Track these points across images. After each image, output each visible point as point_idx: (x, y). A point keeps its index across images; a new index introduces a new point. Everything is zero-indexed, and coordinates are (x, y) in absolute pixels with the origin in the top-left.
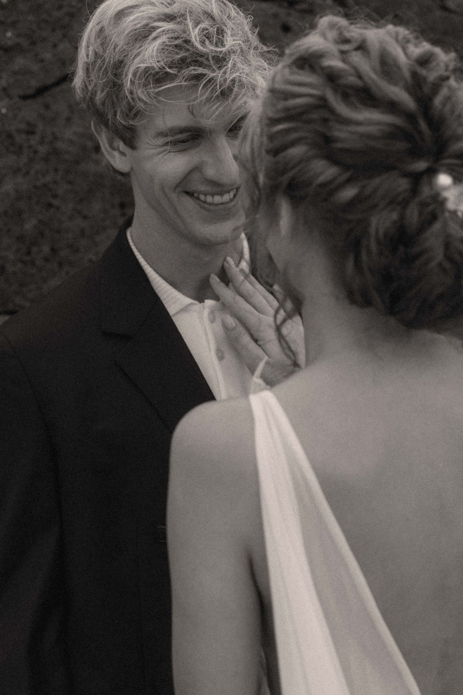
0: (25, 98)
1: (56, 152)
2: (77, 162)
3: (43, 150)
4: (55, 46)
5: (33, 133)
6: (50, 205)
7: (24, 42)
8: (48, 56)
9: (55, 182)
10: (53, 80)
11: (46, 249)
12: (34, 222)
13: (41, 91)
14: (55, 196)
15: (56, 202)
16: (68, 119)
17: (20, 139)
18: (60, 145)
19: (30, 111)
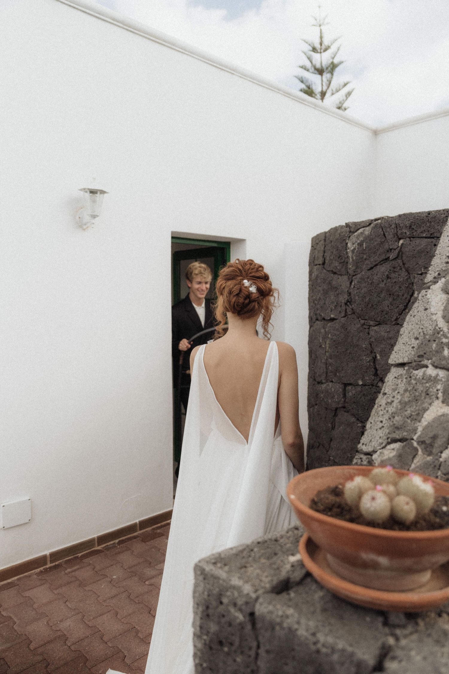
0: (368, 270)
1: (373, 282)
2: (378, 284)
3: (370, 282)
5: (369, 278)
6: (371, 295)
7: (368, 257)
9: (373, 289)
10: (373, 265)
12: (368, 299)
13: (372, 268)
14: (373, 293)
16: (377, 274)
18: (374, 280)
19: (369, 273)
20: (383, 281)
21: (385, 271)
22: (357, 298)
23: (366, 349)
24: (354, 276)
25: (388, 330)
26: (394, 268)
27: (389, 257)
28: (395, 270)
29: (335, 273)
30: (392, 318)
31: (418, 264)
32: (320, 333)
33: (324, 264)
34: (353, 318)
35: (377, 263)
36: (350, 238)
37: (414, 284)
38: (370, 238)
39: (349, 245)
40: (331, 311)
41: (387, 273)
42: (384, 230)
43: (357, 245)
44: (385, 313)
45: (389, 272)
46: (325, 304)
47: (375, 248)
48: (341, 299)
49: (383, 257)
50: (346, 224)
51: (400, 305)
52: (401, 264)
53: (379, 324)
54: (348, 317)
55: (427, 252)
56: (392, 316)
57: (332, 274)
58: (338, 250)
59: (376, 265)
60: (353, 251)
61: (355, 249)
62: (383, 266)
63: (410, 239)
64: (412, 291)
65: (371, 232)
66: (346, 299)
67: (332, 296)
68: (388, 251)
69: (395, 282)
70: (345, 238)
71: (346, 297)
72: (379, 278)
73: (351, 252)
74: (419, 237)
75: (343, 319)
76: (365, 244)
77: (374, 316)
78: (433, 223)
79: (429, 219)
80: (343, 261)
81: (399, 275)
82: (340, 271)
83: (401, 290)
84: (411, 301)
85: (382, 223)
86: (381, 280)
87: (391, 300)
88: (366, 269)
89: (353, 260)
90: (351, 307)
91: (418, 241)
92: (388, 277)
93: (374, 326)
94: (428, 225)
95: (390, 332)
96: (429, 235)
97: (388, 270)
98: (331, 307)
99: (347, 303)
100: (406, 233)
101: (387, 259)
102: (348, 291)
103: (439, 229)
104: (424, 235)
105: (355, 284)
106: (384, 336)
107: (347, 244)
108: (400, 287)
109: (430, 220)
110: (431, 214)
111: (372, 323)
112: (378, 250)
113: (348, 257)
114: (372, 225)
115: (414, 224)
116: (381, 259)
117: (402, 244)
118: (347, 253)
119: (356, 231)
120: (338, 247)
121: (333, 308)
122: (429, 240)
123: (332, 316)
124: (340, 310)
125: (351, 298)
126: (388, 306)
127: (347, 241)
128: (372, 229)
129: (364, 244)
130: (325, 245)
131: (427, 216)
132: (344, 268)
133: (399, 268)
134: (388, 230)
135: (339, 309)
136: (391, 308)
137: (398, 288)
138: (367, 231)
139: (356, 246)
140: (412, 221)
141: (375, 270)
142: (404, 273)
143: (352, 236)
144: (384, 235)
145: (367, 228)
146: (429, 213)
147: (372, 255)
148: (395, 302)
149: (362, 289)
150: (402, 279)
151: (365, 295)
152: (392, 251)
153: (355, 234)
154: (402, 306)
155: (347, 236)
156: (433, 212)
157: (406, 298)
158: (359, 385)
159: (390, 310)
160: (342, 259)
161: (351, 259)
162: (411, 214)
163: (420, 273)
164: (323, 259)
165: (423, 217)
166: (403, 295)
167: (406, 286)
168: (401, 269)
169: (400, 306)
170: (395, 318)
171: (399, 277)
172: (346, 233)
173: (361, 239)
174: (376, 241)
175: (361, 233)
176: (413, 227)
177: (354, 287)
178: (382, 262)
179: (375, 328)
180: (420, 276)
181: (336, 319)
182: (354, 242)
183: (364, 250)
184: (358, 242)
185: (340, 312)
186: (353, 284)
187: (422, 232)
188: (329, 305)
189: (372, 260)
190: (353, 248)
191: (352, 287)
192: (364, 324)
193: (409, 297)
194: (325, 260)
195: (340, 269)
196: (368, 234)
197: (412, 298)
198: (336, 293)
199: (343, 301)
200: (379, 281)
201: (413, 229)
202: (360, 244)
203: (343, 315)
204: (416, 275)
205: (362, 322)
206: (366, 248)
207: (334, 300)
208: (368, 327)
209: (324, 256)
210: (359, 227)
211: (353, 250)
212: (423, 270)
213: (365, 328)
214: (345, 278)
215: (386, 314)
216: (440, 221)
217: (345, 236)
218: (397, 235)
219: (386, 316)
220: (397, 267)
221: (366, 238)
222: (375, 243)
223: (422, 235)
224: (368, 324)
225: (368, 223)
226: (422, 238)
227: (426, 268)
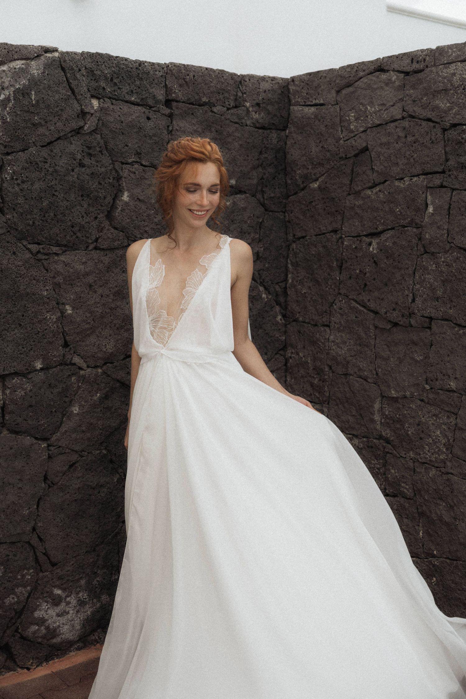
0: (43, 146)
1: (56, 171)
2: (65, 176)
3: (51, 170)
4: (55, 124)
5: (46, 162)
6: (54, 195)
8: (52, 128)
9: (56, 185)
10: (54, 139)
11: (52, 214)
12: (47, 202)
13: (49, 144)
14: (56, 191)
15: (56, 194)
16: (60, 156)
17: (41, 165)
18: (57, 168)
19: (45, 152)
20: (73, 170)
21: (74, 151)
22: (21, 200)
23: (48, 298)
24: (4, 155)
25: (84, 260)
26: (89, 148)
27: (82, 128)
28: (91, 151)
30: (88, 237)
31: (127, 146)
35: (60, 134)
37: (122, 179)
38: (43, 83)
41: (79, 157)
42: (69, 75)
43: (12, 93)
44: (76, 228)
45: (81, 154)
47: (57, 106)
49: (73, 125)
52: (102, 142)
53: (66, 249)
55: (140, 128)
56: (88, 235)
59: (59, 139)
60: (3, 104)
61: (7, 99)
62: (71, 143)
63: (111, 101)
64: (117, 192)
65: (43, 71)
68: (79, 117)
69: (92, 173)
72: (65, 163)
74: (124, 101)
76: (35, 94)
77: (57, 236)
78: (144, 82)
79: (139, 74)
81: (97, 162)
83: (101, 189)
85: (65, 61)
86: (70, 167)
87: (84, 205)
88: (39, 143)
91: (124, 107)
92: (81, 164)
93: (58, 255)
94: (138, 83)
95: (86, 263)
96: (138, 100)
97: (81, 152)
100: (104, 88)
101: (78, 131)
103: (154, 93)
104: (132, 99)
105: (14, 172)
106: (81, 270)
108: (100, 183)
109: (140, 76)
110: (143, 65)
111: (55, 249)
112: (62, 110)
114: (42, 59)
115: (115, 75)
116: (67, 129)
117: (100, 107)
119: (7, 63)
122: (139, 108)
126: (83, 217)
128: (44, 68)
129: (32, 92)
131: (137, 68)
133: (98, 149)
136: (87, 220)
137: (97, 184)
138: (35, 68)
139: (10, 94)
140: (113, 69)
141: (57, 148)
142: (106, 160)
144: (69, 83)
145: (33, 63)
146: (141, 64)
147: (50, 118)
148: (91, 209)
149: (32, 184)
150: (103, 170)
151: (43, 195)
152: (88, 116)
153: (6, 67)
156: (146, 64)
157: (108, 203)
158: (36, 370)
159: (86, 222)
163: (129, 161)
165: (131, 68)
166: (104, 198)
167: (108, 182)
168: (101, 151)
169: (99, 216)
170: (94, 238)
171: (97, 166)
173: (23, 81)
174: (57, 92)
175: (21, 69)
176: (115, 81)
177: (13, 178)
178: (69, 135)
179: (62, 258)
183: (33, 105)
184: (16, 86)
186: (10, 171)
187: (128, 93)
191: (7, 177)
192: (39, 252)
193: (112, 201)
196: (38, 74)
197: (119, 203)
200: (68, 169)
201: (115, 84)
202: (23, 93)
204: (123, 165)
205: (34, 248)
206: (36, 101)
208: (47, 257)
212: (134, 157)
213: (39, 260)
215: (79, 231)
216: (154, 80)
218: (89, 89)
219: (79, 234)
220: (95, 147)
221: (34, 83)
222: (57, 97)
223: (127, 98)
224: (46, 251)
225: (35, 53)
226: (127, 102)
227: (138, 154)
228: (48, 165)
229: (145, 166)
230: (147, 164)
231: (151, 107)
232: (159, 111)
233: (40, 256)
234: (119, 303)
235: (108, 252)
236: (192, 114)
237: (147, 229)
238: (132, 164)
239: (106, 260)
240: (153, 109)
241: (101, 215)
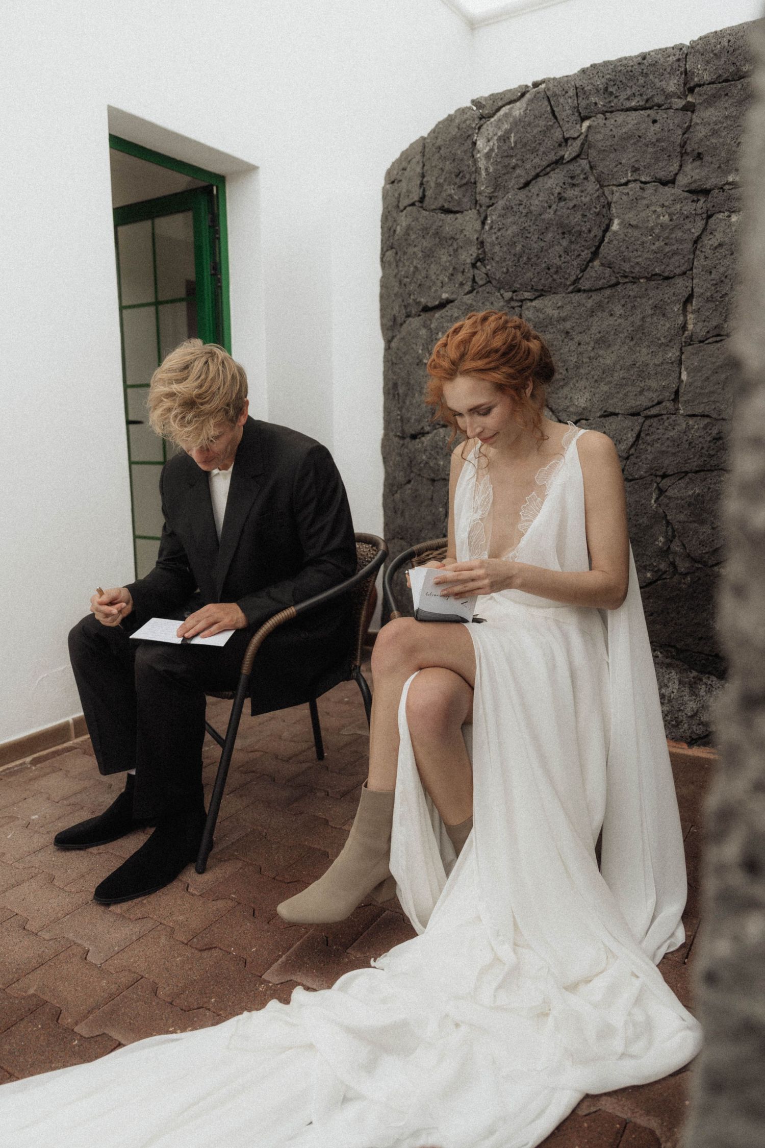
0: (520, 189)
1: (531, 212)
2: (540, 215)
3: (524, 212)
4: (532, 161)
5: (522, 204)
6: (527, 237)
7: (520, 163)
9: (529, 226)
10: (531, 177)
11: (526, 259)
12: (520, 246)
13: (527, 184)
14: (529, 233)
15: (529, 235)
16: (538, 195)
17: (516, 208)
18: (532, 208)
19: (522, 195)
20: (550, 207)
21: (554, 185)
22: (497, 249)
24: (489, 207)
25: (560, 304)
26: (572, 178)
27: (562, 157)
28: (575, 181)
29: (448, 211)
30: (567, 279)
31: (621, 163)
32: (417, 336)
33: (422, 200)
34: (488, 293)
35: (538, 170)
36: (482, 130)
37: (613, 205)
38: (524, 122)
39: (480, 144)
40: (442, 287)
41: (558, 190)
42: (552, 103)
43: (496, 142)
44: (553, 270)
45: (561, 187)
46: (427, 277)
47: (536, 141)
48: (463, 257)
49: (552, 157)
50: (473, 101)
51: (583, 251)
52: (587, 167)
53: (541, 293)
54: (478, 292)
55: (639, 137)
56: (566, 276)
57: (443, 215)
58: (454, 160)
59: (537, 176)
60: (488, 156)
61: (492, 150)
62: (550, 178)
63: (605, 115)
64: (607, 222)
65: (527, 109)
66: (475, 255)
67: (442, 256)
68: (560, 145)
69: (575, 206)
70: (470, 133)
71: (474, 251)
72: (542, 201)
73: (483, 159)
74: (622, 110)
75: (467, 296)
76: (514, 136)
77: (531, 280)
78: (651, 77)
79: (643, 69)
80: (464, 181)
81: (582, 192)
82: (459, 202)
83: (585, 222)
84: (606, 240)
85: (548, 89)
86: (546, 205)
87: (565, 243)
88: (517, 186)
89: (488, 174)
90: (484, 270)
91: (620, 117)
92: (561, 198)
93: (531, 300)
94: (641, 81)
95: (563, 307)
96: (642, 103)
97: (561, 184)
98: (441, 278)
99: (476, 263)
100: (596, 104)
101: (559, 162)
102: (477, 239)
103: (664, 87)
104: (633, 104)
105: (492, 222)
106: (553, 316)
107: (474, 144)
108: (584, 216)
109: (645, 71)
110: (648, 57)
111: (527, 295)
112: (540, 144)
113: (477, 171)
114: (528, 96)
115: (612, 83)
116: (545, 163)
117: (589, 127)
118: (475, 162)
119: (494, 114)
120: (455, 154)
121: (446, 279)
122: (642, 112)
123: (445, 296)
124: (461, 280)
125: (484, 252)
126: (560, 256)
127: (475, 138)
128: (528, 105)
129: (512, 135)
130: (423, 162)
131: (639, 64)
132: (468, 194)
133: (582, 176)
134: (562, 100)
135: (460, 278)
136: (566, 260)
137: (580, 217)
138: (518, 110)
139: (494, 144)
140: (608, 76)
141: (534, 188)
142: (591, 186)
143: (485, 126)
144: (553, 112)
145: (518, 104)
146: (644, 57)
147: (528, 156)
148: (573, 247)
149: (507, 230)
150: (588, 199)
151: (515, 239)
152: (570, 142)
153: (492, 120)
154: (587, 254)
155: (475, 129)
156: (652, 54)
157: (596, 236)
159: (564, 262)
160: (464, 177)
161: (483, 173)
162: (606, 64)
163: (623, 181)
164: (422, 190)
165: (632, 66)
166: (590, 231)
167: (595, 212)
168: (586, 179)
169: (582, 254)
170: (573, 278)
171: (581, 196)
172: (474, 120)
173: (506, 126)
174: (538, 126)
175: (506, 115)
176: (610, 89)
177: (491, 228)
178: (548, 169)
179: (534, 303)
180: (624, 187)
181: (452, 301)
182: (490, 137)
183: (512, 148)
184: (500, 133)
185: (462, 284)
186: (489, 222)
187: (628, 99)
188: (438, 275)
189: (528, 166)
190: (488, 148)
191: (487, 227)
192: (512, 299)
193: (600, 234)
194: (424, 191)
195: (460, 198)
196: (520, 114)
197: (608, 234)
198: (451, 249)
199: (469, 261)
200: (543, 207)
201: (611, 93)
202: (504, 139)
203: (467, 288)
204: (615, 188)
205: (508, 295)
206: (516, 143)
207: (448, 264)
208: (519, 304)
209: (422, 184)
210: (500, 104)
211: (487, 153)
212: (630, 175)
213: (513, 308)
214: (472, 214)
215: (556, 272)
216: (665, 70)
217: (472, 128)
218: (578, 111)
219: (555, 276)
220: (578, 176)
221: (516, 123)
222: (535, 131)
223: (628, 104)
224: (519, 298)
225: (519, 92)
226: (628, 110)
227: (635, 170)
228: (523, 206)
229: (645, 183)
230: (648, 179)
231: (659, 106)
232: (670, 108)
233: (513, 304)
234: (601, 352)
235: (592, 294)
236: (727, 95)
237: (640, 260)
238: (626, 184)
239: (590, 304)
240: (663, 107)
241: (586, 252)
